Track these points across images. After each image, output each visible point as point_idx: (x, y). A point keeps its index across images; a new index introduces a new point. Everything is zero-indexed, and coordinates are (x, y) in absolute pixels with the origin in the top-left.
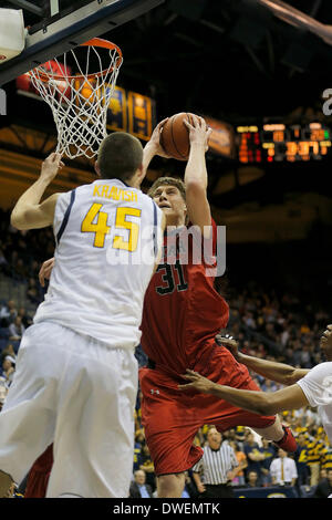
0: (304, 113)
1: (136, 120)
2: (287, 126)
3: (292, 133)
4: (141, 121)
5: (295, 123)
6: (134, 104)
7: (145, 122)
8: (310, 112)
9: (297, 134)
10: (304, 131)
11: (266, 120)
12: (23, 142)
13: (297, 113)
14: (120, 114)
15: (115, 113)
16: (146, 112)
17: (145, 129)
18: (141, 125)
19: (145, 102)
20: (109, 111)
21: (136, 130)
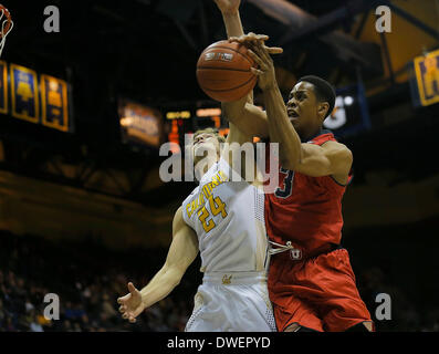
1: (50, 107)
6: (48, 89)
7: (61, 109)
11: (199, 104)
14: (31, 101)
15: (25, 99)
16: (62, 98)
17: (60, 118)
18: (56, 112)
19: (60, 86)
20: (19, 97)
21: (50, 118)
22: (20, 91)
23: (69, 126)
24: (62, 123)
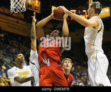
0: (81, 7)
1: (35, 7)
2: (77, 11)
3: (78, 12)
4: (37, 7)
5: (79, 10)
6: (35, 3)
7: (38, 8)
8: (83, 7)
9: (79, 13)
10: (81, 12)
11: (71, 8)
12: (4, 11)
13: (80, 7)
14: (31, 5)
15: (30, 5)
16: (38, 5)
17: (38, 10)
18: (37, 8)
19: (38, 2)
20: (28, 4)
21: (35, 9)
22: (29, 3)
23: (40, 11)
24: (38, 11)
